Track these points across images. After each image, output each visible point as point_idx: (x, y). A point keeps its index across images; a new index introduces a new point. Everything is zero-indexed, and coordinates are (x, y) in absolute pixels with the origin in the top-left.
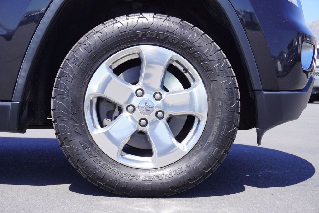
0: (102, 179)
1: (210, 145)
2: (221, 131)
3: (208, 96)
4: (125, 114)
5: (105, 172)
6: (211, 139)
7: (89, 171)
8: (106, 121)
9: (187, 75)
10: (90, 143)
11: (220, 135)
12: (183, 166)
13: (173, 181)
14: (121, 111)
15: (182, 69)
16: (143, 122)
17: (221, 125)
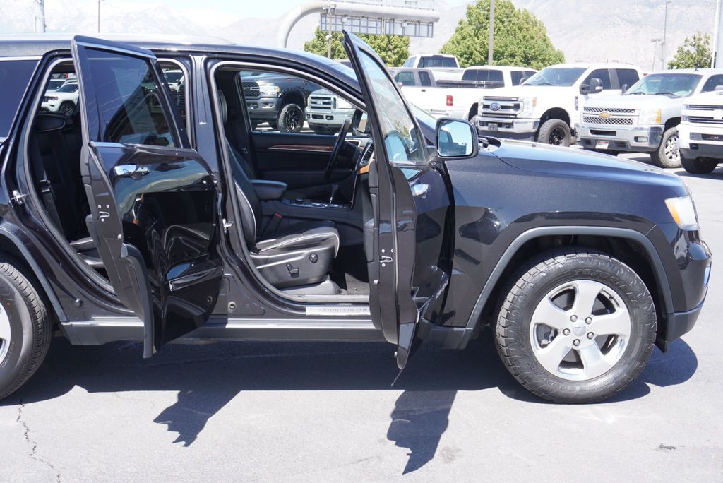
0: (546, 392)
1: (633, 359)
2: (642, 348)
3: (631, 319)
4: (560, 337)
5: (548, 386)
6: (634, 355)
7: (535, 386)
8: (544, 342)
9: (613, 302)
10: (535, 363)
11: (641, 351)
12: (610, 377)
13: (603, 391)
14: (556, 333)
15: (608, 297)
16: (577, 342)
17: (642, 344)
